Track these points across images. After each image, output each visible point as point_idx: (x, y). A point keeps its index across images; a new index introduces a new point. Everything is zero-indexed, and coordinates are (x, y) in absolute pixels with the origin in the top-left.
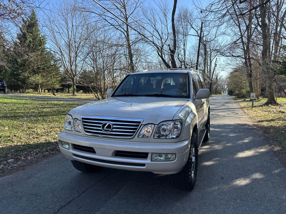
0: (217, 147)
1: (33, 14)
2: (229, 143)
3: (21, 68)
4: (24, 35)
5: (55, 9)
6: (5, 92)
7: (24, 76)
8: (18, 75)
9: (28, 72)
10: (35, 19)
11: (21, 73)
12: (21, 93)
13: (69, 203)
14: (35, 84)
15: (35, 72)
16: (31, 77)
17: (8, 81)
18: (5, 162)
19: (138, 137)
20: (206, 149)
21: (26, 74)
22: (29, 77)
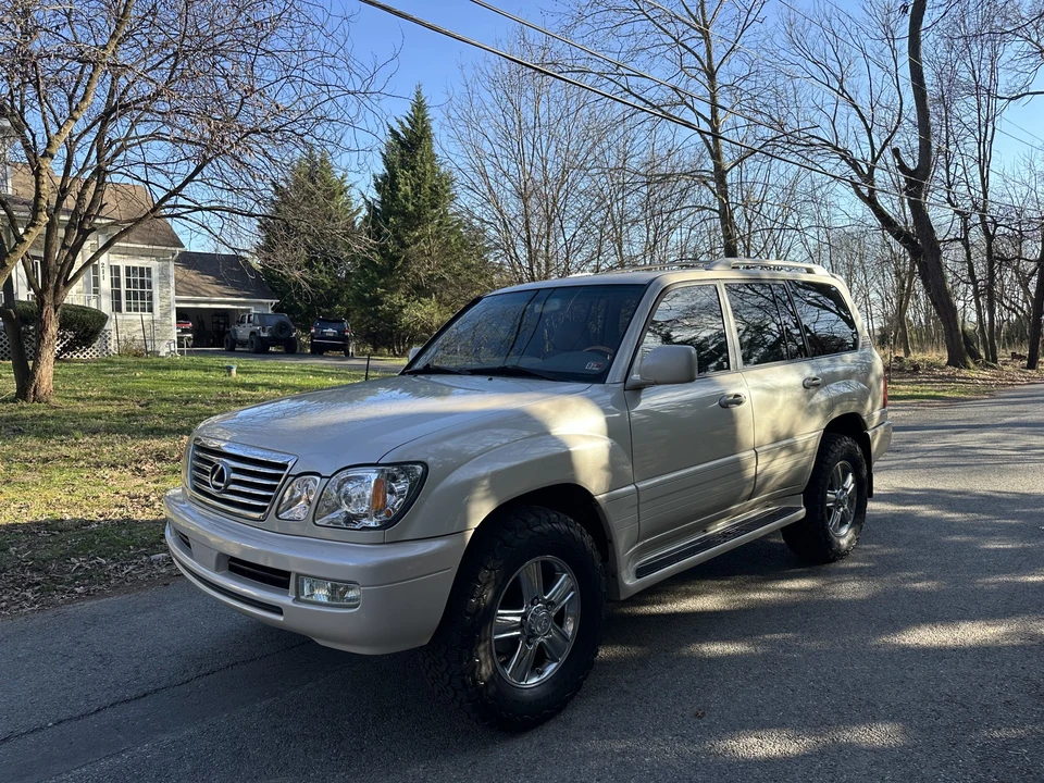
0: (850, 589)
1: (419, 107)
2: (930, 578)
3: (382, 281)
4: (393, 176)
5: (482, 78)
6: (347, 354)
7: (392, 306)
8: (377, 301)
9: (402, 290)
10: (423, 122)
11: (383, 294)
12: (396, 356)
13: (145, 695)
14: (422, 327)
15: (420, 291)
16: (406, 306)
17: (360, 320)
18: (145, 558)
19: (277, 515)
20: (790, 591)
21: (397, 299)
22: (402, 307)
